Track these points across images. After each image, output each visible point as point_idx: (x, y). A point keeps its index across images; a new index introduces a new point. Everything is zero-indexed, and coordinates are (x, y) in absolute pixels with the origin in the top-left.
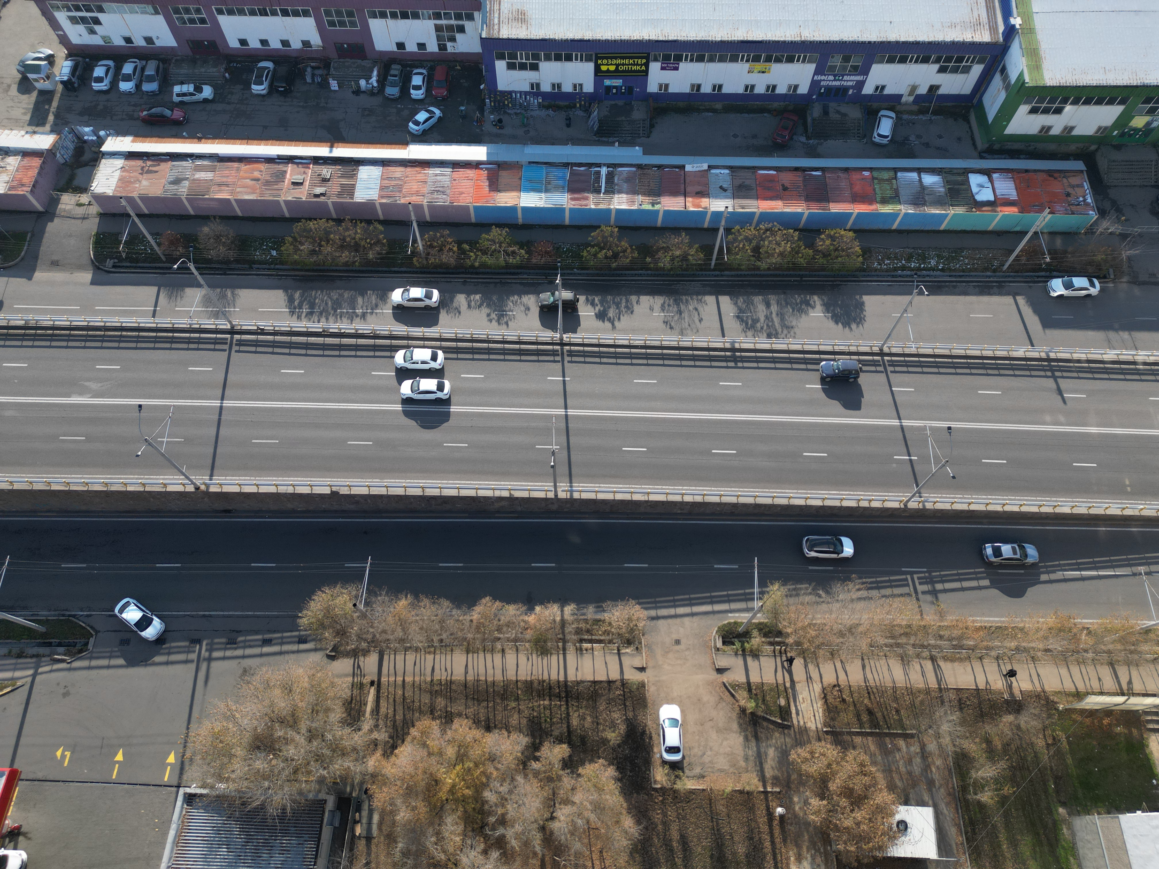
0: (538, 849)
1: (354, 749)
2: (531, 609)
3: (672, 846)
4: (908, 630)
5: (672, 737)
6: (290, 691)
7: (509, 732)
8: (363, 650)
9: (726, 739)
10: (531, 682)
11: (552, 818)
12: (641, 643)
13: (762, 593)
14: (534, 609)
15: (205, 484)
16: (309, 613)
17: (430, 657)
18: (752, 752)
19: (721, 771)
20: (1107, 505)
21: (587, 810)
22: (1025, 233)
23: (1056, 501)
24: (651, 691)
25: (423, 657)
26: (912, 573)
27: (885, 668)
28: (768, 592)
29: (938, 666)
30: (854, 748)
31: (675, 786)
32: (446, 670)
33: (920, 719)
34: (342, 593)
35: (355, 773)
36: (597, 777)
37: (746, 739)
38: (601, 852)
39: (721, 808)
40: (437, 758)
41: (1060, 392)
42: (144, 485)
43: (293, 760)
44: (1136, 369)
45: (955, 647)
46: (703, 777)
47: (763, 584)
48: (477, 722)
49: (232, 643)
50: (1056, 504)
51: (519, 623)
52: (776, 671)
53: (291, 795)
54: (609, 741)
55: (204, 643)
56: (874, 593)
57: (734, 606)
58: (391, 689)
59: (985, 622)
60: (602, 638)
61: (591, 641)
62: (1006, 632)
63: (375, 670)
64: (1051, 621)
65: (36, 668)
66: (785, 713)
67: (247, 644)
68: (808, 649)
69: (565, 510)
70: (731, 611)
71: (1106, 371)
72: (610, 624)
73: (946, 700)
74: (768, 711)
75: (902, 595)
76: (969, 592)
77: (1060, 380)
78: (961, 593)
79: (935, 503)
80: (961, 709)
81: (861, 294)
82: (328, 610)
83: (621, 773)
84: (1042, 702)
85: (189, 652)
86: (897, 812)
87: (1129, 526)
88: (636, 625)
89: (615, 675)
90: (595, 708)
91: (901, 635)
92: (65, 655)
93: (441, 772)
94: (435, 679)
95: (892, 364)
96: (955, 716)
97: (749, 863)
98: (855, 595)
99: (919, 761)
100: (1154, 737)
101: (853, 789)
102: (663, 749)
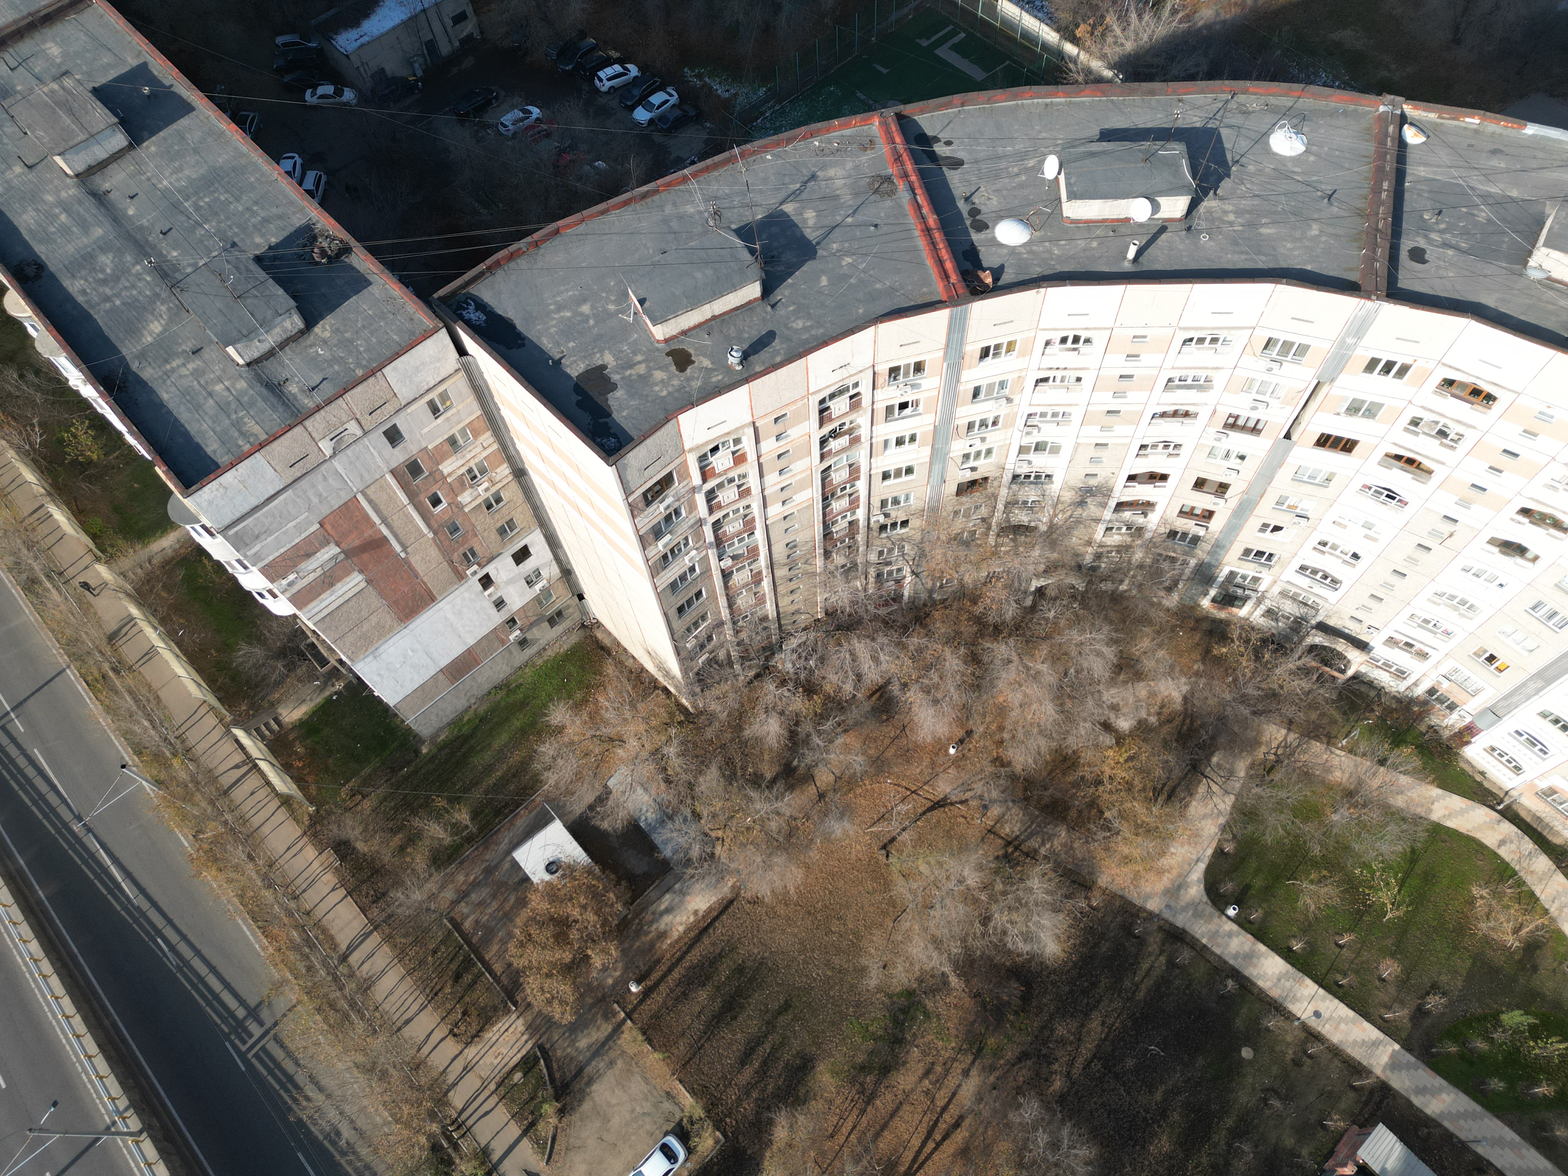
3: (761, 1067)
4: (326, 1007)
5: (656, 1167)
9: (609, 1104)
18: (600, 1064)
19: (646, 1080)
26: (242, 1055)
27: (392, 999)
29: (348, 948)
30: (510, 965)
31: (703, 1116)
33: (426, 924)
37: (590, 1082)
38: (832, 1136)
39: (682, 1048)
45: (312, 946)
46: (668, 1093)
52: (487, 1113)
56: (300, 1078)
59: (256, 937)
62: (256, 909)
64: (210, 877)
66: (527, 1064)
68: (431, 1098)
73: (384, 915)
74: (540, 1084)
75: (282, 1046)
76: (227, 978)
78: (233, 985)
79: (113, 1099)
80: (384, 894)
84: (318, 828)
86: (542, 881)
91: (337, 1011)
96: (398, 895)
97: (708, 978)
98: (319, 1098)
99: (473, 896)
100: (287, 720)
101: (554, 936)
102: (677, 1166)
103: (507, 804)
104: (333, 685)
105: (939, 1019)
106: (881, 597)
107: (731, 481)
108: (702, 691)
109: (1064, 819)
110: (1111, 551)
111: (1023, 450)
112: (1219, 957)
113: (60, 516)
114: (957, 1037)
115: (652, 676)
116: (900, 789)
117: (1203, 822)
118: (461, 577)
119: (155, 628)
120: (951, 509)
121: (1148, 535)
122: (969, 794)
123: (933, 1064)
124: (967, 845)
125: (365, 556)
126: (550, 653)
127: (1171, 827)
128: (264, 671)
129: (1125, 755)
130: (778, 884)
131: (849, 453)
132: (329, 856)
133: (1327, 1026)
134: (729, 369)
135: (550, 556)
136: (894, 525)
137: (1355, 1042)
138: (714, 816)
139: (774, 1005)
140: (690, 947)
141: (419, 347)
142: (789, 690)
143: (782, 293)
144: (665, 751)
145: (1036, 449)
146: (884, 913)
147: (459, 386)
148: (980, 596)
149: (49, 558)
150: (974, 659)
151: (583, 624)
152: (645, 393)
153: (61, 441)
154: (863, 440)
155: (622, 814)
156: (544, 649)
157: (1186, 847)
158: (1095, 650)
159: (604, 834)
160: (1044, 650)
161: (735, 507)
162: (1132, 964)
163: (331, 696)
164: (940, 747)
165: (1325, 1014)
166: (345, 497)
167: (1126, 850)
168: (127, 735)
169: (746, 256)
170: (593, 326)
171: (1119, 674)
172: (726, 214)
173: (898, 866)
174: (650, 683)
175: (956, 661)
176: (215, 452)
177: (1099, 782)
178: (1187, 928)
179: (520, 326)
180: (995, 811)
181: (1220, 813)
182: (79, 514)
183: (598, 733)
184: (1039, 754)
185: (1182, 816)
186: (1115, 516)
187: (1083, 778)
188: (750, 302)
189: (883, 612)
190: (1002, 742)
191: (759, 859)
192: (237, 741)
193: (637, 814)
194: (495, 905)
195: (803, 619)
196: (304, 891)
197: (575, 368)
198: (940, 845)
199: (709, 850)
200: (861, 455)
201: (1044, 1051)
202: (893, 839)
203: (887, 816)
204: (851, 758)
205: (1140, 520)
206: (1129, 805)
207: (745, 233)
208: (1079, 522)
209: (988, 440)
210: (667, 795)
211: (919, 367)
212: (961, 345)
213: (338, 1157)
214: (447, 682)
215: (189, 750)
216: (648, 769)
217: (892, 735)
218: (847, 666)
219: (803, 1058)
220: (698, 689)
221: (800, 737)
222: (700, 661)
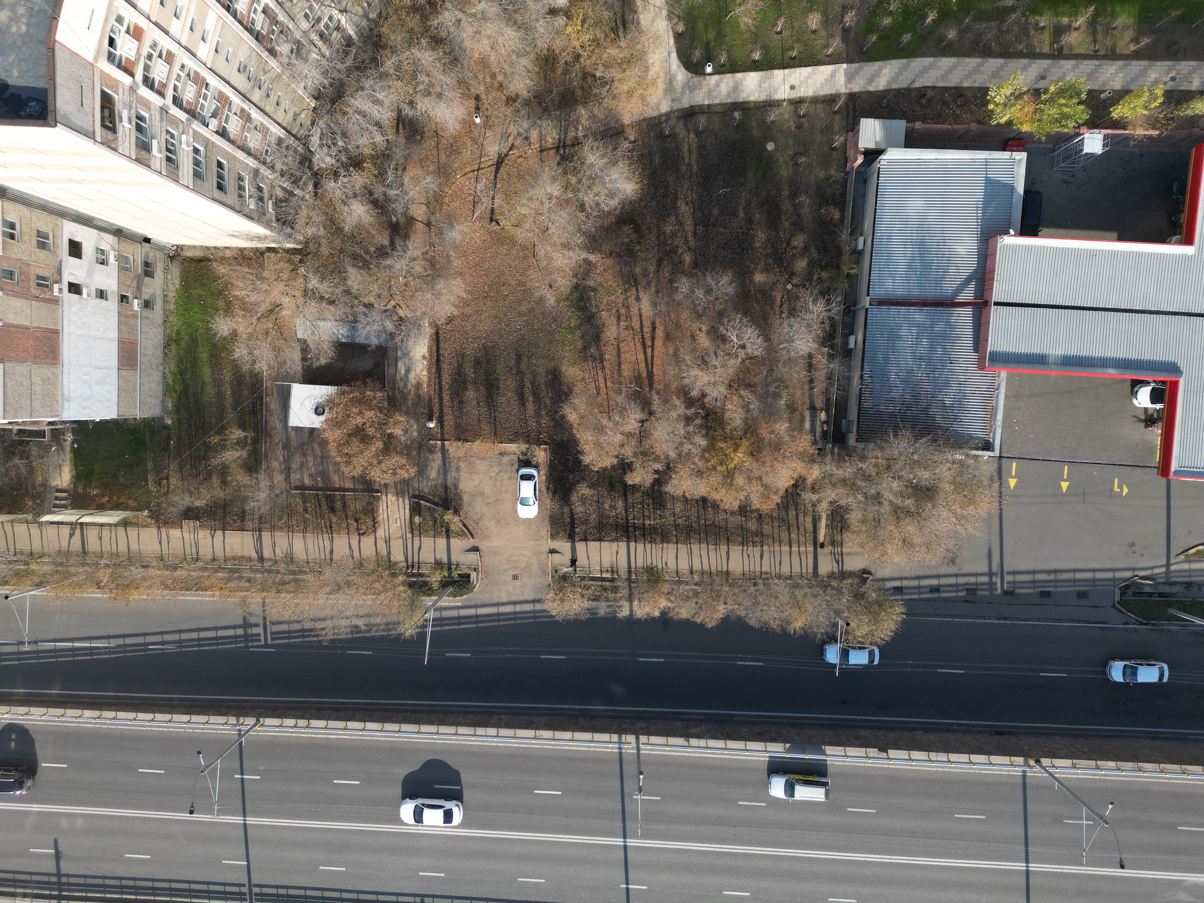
0: (655, 397)
1: (834, 485)
2: (664, 613)
3: (534, 397)
4: (280, 587)
5: (527, 489)
6: (904, 541)
7: (684, 496)
8: (835, 578)
9: (475, 486)
10: (662, 542)
11: (642, 422)
12: (552, 577)
13: (424, 626)
14: (661, 613)
15: (1029, 766)
16: (894, 617)
17: (765, 569)
18: (453, 474)
19: (483, 459)
20: (43, 718)
21: (610, 428)
23: (96, 723)
24: (545, 531)
25: (773, 569)
26: (266, 646)
27: (311, 550)
28: (417, 627)
29: (257, 553)
30: (353, 478)
31: (527, 446)
32: (748, 556)
33: (284, 504)
34: (863, 637)
35: (830, 464)
36: (599, 455)
37: (456, 486)
38: (598, 394)
39: (486, 428)
40: (752, 475)
41: (58, 856)
42: (1098, 768)
43: (893, 477)
45: (237, 571)
46: (500, 454)
47: (422, 636)
48: (715, 506)
49: (971, 590)
50: (98, 721)
51: (676, 599)
52: (420, 549)
53: (891, 447)
54: (588, 486)
55: (999, 591)
56: (308, 625)
57: (454, 613)
58: (802, 539)
59: (201, 596)
60: (591, 583)
61: (603, 579)
62: (183, 585)
63: (820, 559)
64: (134, 596)
65: (1168, 571)
66: (415, 510)
67: (955, 589)
68: (385, 569)
69: (627, 721)
70: (458, 608)
72: (583, 596)
73: (256, 521)
74: (432, 511)
75: (280, 623)
76: (211, 626)
77: (54, 871)
78: (218, 625)
79: (226, 724)
80: (243, 512)
82: (876, 620)
83: (577, 458)
84: (163, 518)
85: (1014, 582)
86: (322, 423)
87: (26, 695)
88: (556, 594)
89: (580, 546)
90: (600, 517)
91: (289, 583)
92: (1142, 584)
93: (748, 463)
94: (759, 548)
96: (251, 505)
97: (465, 383)
98: (329, 623)
99: (294, 466)
100: (64, 484)
101: (360, 442)
103: (254, 404)
104: (65, 440)
105: (602, 286)
106: (338, 51)
107: (150, 57)
108: (293, 228)
109: (576, 102)
112: (721, 104)
115: (252, 248)
116: (469, 175)
117: (655, 25)
118: (55, 301)
123: (618, 311)
124: (535, 172)
126: (172, 295)
127: (639, 46)
128: (13, 473)
129: (579, 22)
130: (453, 299)
132: (188, 524)
133: (802, 89)
135: (94, 232)
137: (822, 84)
138: (379, 296)
139: (513, 362)
140: (440, 377)
142: (344, 176)
144: (310, 286)
146: (525, 258)
150: (437, 41)
151: (170, 257)
152: (10, 42)
155: (326, 346)
156: (165, 296)
157: (657, 52)
159: (328, 367)
161: (174, 76)
162: (678, 155)
163: (72, 447)
164: (468, 124)
165: (796, 83)
167: (625, 88)
173: (508, 223)
174: (255, 255)
175: (427, 54)
177: (578, 57)
178: (692, 104)
180: (534, 135)
181: (660, 8)
183: (259, 315)
184: (529, 72)
185: (641, 32)
187: (566, 63)
189: (349, 62)
190: (501, 85)
191: (429, 296)
192: (52, 523)
193: (334, 338)
194: (310, 459)
195: (305, 117)
196: (197, 553)
198: (522, 188)
199: (396, 318)
201: (668, 248)
202: (492, 210)
203: (476, 200)
204: (423, 184)
206: (606, 55)
210: (340, 311)
213: (368, 635)
214: (131, 373)
215: (31, 554)
216: (312, 307)
217: (434, 144)
218: (365, 125)
219: (551, 373)
220: (289, 230)
221: (381, 200)
222: (270, 210)
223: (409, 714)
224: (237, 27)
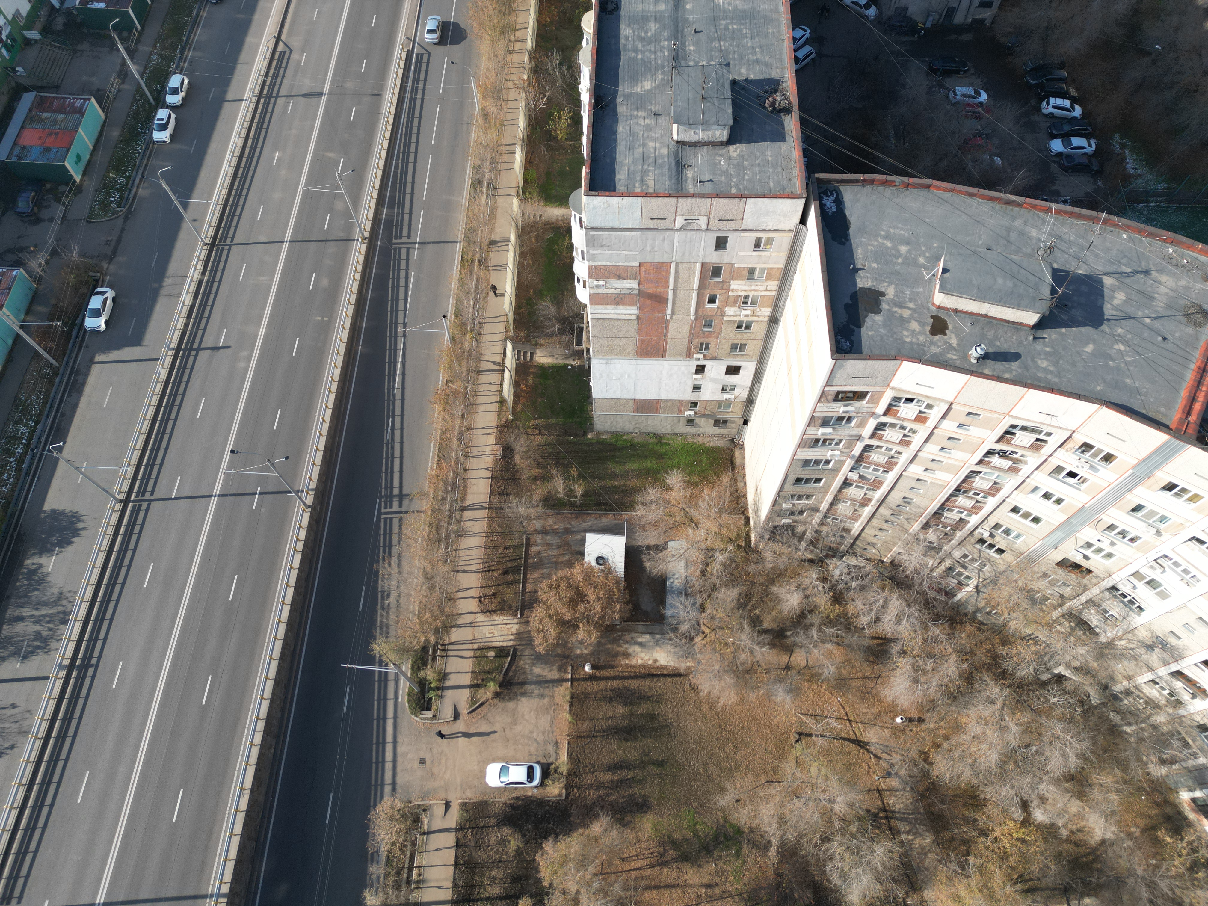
3: (618, 781)
4: (434, 526)
5: (518, 774)
9: (523, 715)
12: (419, 806)
13: (381, 663)
18: (536, 690)
19: (552, 723)
20: (338, 340)
21: (584, 876)
22: (18, 336)
23: (327, 377)
24: (471, 796)
26: (380, 513)
27: (467, 552)
28: (381, 656)
29: (468, 506)
30: (536, 591)
31: (564, 774)
33: (514, 529)
36: (553, 863)
37: (524, 694)
38: (623, 860)
39: (585, 726)
41: (216, 349)
44: (207, 282)
45: (453, 489)
46: (557, 742)
47: (370, 660)
50: (330, 379)
52: (462, 657)
54: (519, 848)
56: (395, 550)
57: (391, 694)
59: (433, 460)
60: (408, 854)
61: (410, 870)
62: (444, 445)
64: (437, 409)
66: (501, 652)
68: (443, 622)
70: (396, 699)
71: (203, 306)
72: (393, 844)
73: (499, 505)
74: (499, 669)
75: (400, 526)
76: (404, 467)
77: (202, 346)
78: (404, 473)
79: (311, 479)
80: (508, 495)
81: (41, 510)
83: (550, 834)
84: (505, 430)
86: (589, 563)
87: (360, 328)
88: (399, 810)
89: (450, 839)
90: (483, 865)
91: (438, 533)
95: (142, 492)
96: (513, 500)
97: (631, 704)
98: (394, 569)
99: (549, 538)
100: (537, 359)
101: (570, 598)
102: (529, 785)
103: (607, 503)
104: (574, 360)
105: (743, 864)
106: (940, 584)
107: (903, 428)
108: (769, 540)
109: (937, 833)
110: (1141, 698)
111: (1137, 575)
113: (519, 157)
114: (745, 885)
115: (747, 504)
116: (842, 710)
118: (689, 355)
119: (515, 255)
120: (1044, 570)
121: (1182, 712)
122: (884, 756)
123: (717, 884)
124: (855, 784)
125: (648, 302)
126: (700, 440)
128: (547, 323)
129: (1020, 836)
130: (716, 692)
131: (1002, 474)
132: (498, 450)
134: (965, 357)
135: (749, 383)
136: (991, 546)
138: (713, 618)
139: (654, 756)
140: (636, 677)
141: (780, 200)
142: (824, 587)
143: (1050, 335)
144: (717, 554)
145: (1148, 583)
146: (765, 772)
147: (784, 241)
148: (1011, 643)
149: (496, 175)
150: (969, 679)
151: (733, 439)
152: (895, 330)
153: (551, 115)
154: (1020, 473)
155: (661, 567)
156: (699, 435)
158: (1064, 751)
159: (642, 569)
160: (1026, 717)
161: (890, 446)
163: (568, 365)
164: (892, 710)
166: (665, 259)
167: (962, 892)
168: (459, 301)
169: (1046, 292)
170: (898, 264)
171: (1067, 781)
172: (1058, 253)
173: (799, 753)
174: (742, 507)
175: (954, 669)
176: (620, 180)
177: (984, 833)
179: (852, 231)
180: (894, 783)
182: (529, 162)
183: (687, 509)
184: (958, 777)
186: (1169, 678)
188: (1021, 324)
189: (931, 594)
190: (939, 746)
191: (717, 667)
192: (505, 349)
193: (670, 575)
194: (555, 552)
195: (872, 552)
196: (473, 457)
197: (863, 282)
198: (837, 767)
199: (692, 634)
200: (1009, 483)
202: (810, 735)
203: (818, 718)
204: (827, 663)
205: (1185, 697)
206: (993, 868)
207: (1059, 276)
208: (1135, 658)
209: (1115, 547)
210: (696, 582)
211: (1108, 458)
212: (1156, 468)
213: (379, 607)
214: (631, 408)
215: (480, 334)
216: (698, 556)
217: (867, 674)
218: (875, 607)
219: (645, 801)
220: (767, 536)
221: (806, 621)
222: (783, 521)
223: (292, 649)
224: (942, 497)
